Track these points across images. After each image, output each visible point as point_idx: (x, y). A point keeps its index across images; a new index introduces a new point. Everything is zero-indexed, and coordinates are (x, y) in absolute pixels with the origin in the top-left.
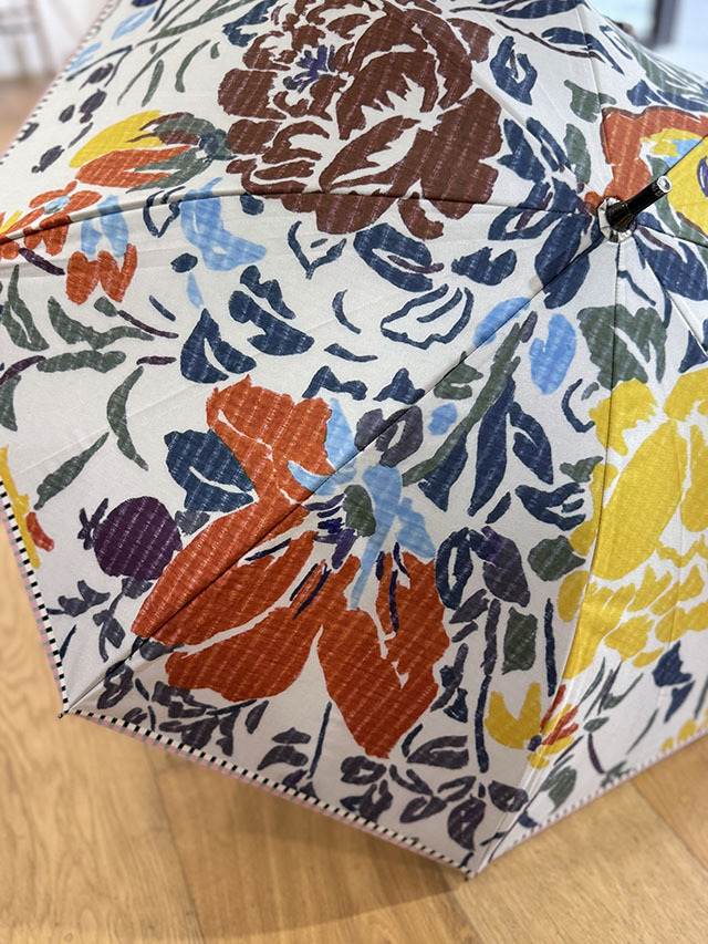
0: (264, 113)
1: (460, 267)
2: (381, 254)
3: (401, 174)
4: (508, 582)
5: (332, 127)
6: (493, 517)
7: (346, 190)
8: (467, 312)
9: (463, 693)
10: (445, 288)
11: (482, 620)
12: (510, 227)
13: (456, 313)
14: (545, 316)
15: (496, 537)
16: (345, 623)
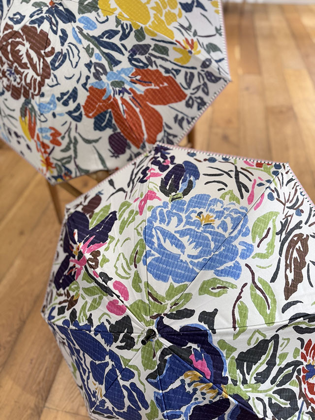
0: (21, 88)
1: (63, 44)
2: (57, 64)
3: (39, 55)
4: (144, 49)
5: (26, 71)
6: (126, 49)
7: (41, 70)
8: (73, 45)
9: (173, 69)
10: (67, 49)
11: (153, 59)
12: (55, 28)
13: (73, 47)
14: (78, 24)
15: (132, 50)
16: (147, 96)
